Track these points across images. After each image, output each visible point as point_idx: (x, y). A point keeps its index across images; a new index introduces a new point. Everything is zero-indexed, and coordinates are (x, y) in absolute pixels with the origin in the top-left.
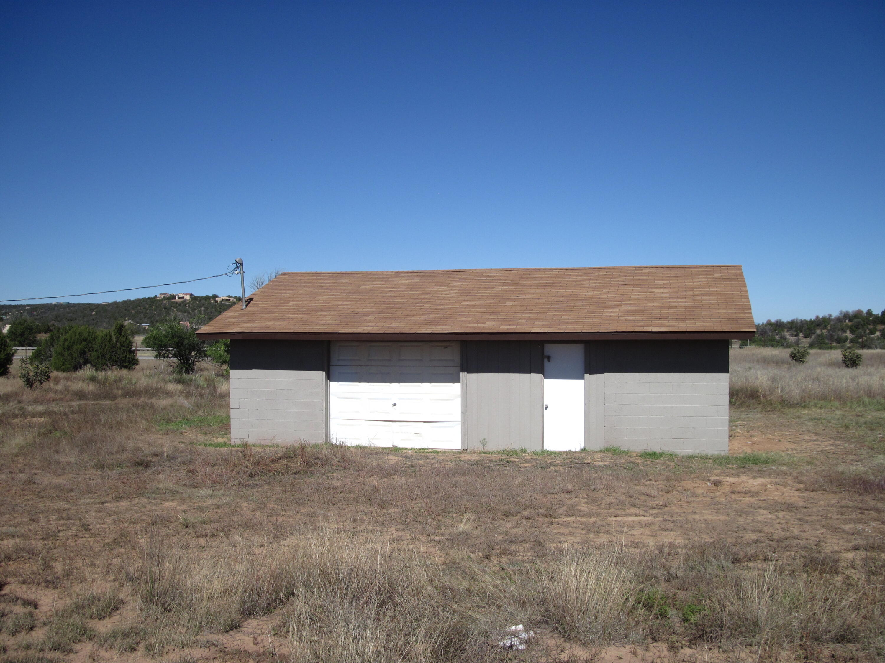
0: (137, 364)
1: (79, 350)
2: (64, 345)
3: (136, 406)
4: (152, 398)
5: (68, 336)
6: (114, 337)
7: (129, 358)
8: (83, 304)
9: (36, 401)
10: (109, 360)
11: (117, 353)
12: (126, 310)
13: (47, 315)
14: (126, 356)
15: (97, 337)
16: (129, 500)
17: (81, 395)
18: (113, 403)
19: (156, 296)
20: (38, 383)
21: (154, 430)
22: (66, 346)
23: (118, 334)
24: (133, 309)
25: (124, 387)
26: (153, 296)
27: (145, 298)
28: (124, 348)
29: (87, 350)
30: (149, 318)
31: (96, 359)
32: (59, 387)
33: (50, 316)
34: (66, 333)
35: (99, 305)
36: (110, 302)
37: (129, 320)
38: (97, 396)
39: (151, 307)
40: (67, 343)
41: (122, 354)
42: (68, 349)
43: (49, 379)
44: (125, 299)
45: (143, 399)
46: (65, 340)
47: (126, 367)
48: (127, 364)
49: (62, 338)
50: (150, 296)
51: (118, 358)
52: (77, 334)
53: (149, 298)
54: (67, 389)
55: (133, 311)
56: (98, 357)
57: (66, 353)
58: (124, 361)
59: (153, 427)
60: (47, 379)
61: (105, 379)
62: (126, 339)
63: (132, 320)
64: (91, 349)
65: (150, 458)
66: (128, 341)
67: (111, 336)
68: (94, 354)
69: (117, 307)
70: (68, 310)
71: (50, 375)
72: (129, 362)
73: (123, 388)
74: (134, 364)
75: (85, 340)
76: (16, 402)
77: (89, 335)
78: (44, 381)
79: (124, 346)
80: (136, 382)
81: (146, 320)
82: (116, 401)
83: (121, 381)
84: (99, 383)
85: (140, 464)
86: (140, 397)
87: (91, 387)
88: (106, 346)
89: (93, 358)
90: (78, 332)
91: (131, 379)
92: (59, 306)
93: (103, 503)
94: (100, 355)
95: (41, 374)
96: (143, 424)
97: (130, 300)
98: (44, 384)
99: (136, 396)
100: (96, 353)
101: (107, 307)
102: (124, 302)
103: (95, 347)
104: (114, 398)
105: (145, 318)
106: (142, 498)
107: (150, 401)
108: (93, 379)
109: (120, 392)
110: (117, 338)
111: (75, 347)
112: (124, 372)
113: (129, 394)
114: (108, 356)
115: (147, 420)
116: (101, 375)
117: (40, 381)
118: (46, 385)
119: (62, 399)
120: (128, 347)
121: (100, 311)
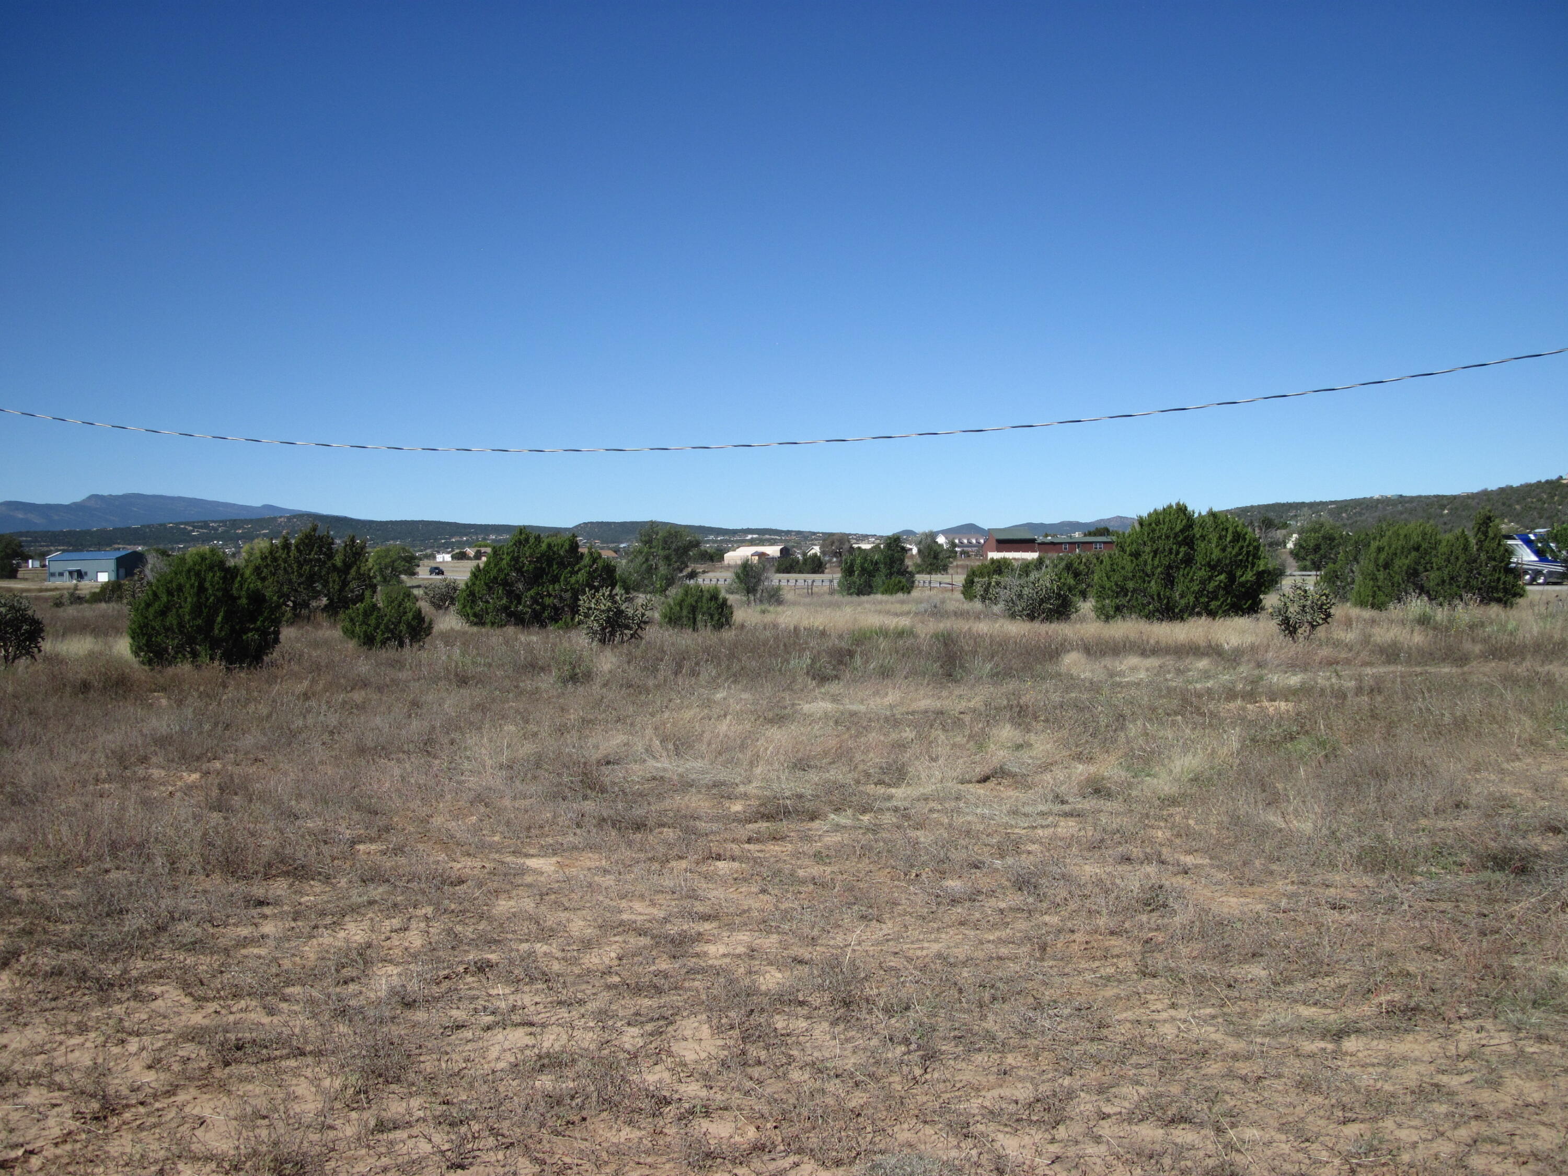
0: (1521, 596)
1: (1405, 568)
2: (1376, 559)
3: (1509, 679)
4: (1551, 662)
5: (1384, 542)
6: (1473, 541)
7: (1504, 583)
8: (1427, 497)
9: (1292, 666)
10: (1464, 587)
11: (1479, 574)
12: (1504, 504)
13: (1364, 518)
14: (1499, 579)
15: (1440, 541)
16: (1441, 1027)
17: (1391, 654)
18: (1459, 670)
19: (1561, 478)
20: (1306, 627)
21: (1552, 743)
22: (1381, 562)
23: (1480, 535)
24: (1518, 502)
25: (1489, 637)
26: (1554, 477)
27: (1540, 482)
28: (1494, 563)
29: (1421, 568)
30: (1548, 518)
31: (1438, 585)
32: (1350, 636)
33: (1370, 520)
34: (1382, 537)
35: (1455, 497)
36: (1475, 491)
37: (1510, 522)
38: (1426, 656)
39: (1552, 497)
40: (1383, 556)
41: (1491, 575)
42: (1386, 566)
43: (1329, 620)
44: (1503, 485)
45: (1527, 664)
46: (1380, 550)
47: (1499, 601)
48: (1501, 595)
49: (1374, 545)
50: (1549, 478)
51: (1483, 583)
52: (1402, 537)
53: (1547, 482)
54: (1366, 640)
55: (1518, 507)
56: (1443, 582)
57: (1381, 575)
58: (1496, 589)
59: (1550, 736)
60: (1325, 620)
61: (1449, 621)
62: (1499, 544)
63: (1517, 523)
64: (1428, 566)
65: (1535, 840)
66: (1502, 549)
67: (1466, 539)
68: (1434, 575)
69: (1489, 500)
70: (1400, 507)
71: (1332, 611)
72: (1506, 591)
73: (1485, 641)
74: (1515, 595)
75: (1417, 548)
76: (1252, 665)
77: (1424, 539)
78: (1319, 625)
79: (1494, 560)
80: (1516, 629)
81: (1542, 521)
82: (1466, 669)
83: (1482, 624)
84: (1435, 628)
85: (1500, 862)
86: (1524, 659)
87: (1418, 638)
88: (1457, 558)
89: (1432, 584)
90: (1402, 532)
91: (1507, 622)
92: (1385, 502)
93: (1339, 1035)
94: (1446, 578)
95: (1312, 608)
96: (1524, 726)
97: (1511, 488)
98: (1319, 628)
99: (1514, 656)
100: (1437, 573)
101: (1470, 501)
102: (1502, 490)
103: (1437, 561)
104: (1463, 660)
105: (1541, 518)
106: (1489, 1024)
107: (1547, 668)
108: (1424, 621)
109: (1477, 648)
110: (1480, 542)
111: (1398, 563)
112: (1495, 610)
113: (1496, 652)
114: (1462, 580)
115: (1533, 715)
116: (1441, 614)
117: (1310, 623)
118: (1321, 632)
119: (1348, 662)
120: (1502, 561)
121: (1457, 509)
